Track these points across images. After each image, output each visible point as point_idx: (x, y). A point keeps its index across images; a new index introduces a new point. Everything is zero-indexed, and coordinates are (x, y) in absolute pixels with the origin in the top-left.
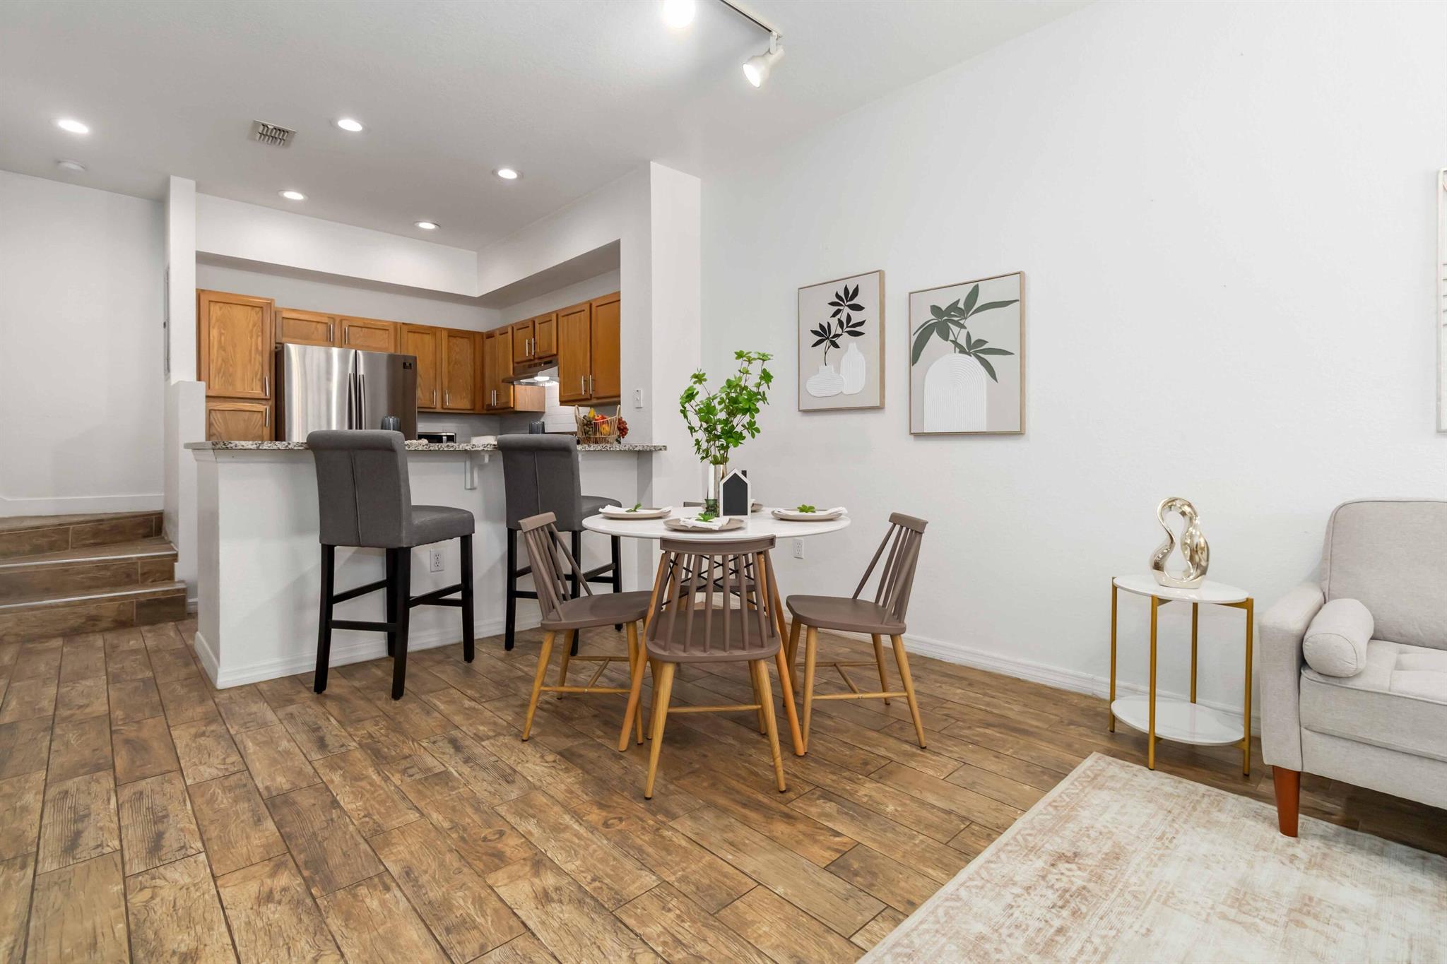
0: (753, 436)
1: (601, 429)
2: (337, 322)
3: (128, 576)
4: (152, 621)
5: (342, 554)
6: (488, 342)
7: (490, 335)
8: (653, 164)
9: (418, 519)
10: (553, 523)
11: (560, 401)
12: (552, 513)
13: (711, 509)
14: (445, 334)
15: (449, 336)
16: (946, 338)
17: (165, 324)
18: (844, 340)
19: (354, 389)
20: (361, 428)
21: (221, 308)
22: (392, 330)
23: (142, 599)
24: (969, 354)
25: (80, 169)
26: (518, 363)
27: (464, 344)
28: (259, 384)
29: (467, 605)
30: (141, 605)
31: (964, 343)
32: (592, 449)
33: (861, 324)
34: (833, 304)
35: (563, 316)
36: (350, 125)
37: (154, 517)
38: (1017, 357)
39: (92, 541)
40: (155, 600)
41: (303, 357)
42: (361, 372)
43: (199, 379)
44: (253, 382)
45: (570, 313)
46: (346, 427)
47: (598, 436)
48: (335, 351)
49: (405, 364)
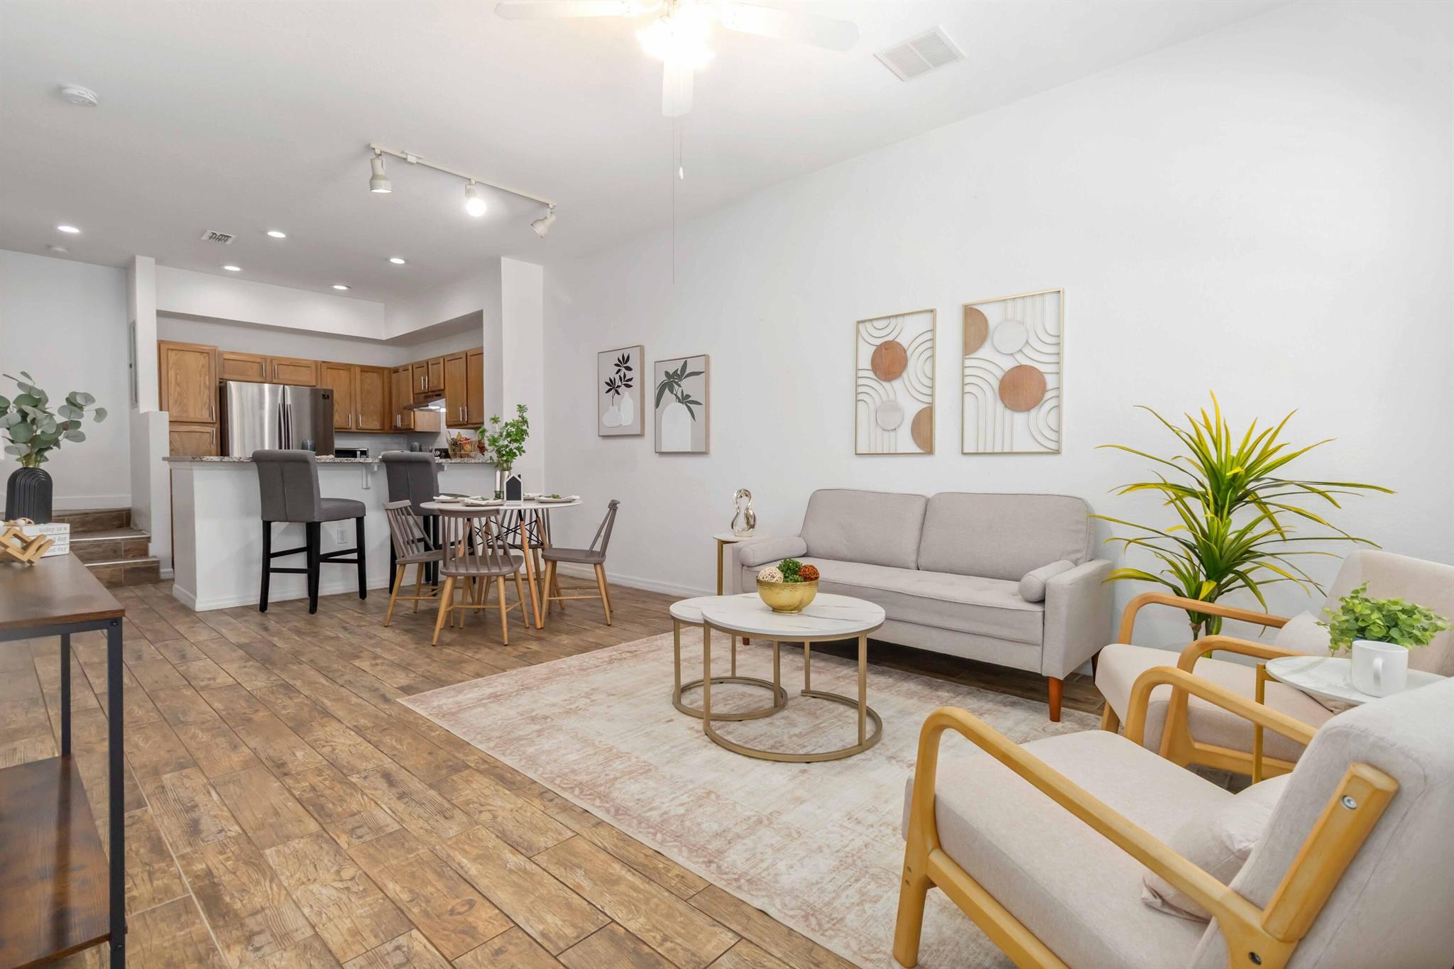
0: (521, 455)
1: (465, 448)
2: (268, 361)
3: (115, 552)
4: (136, 583)
5: (276, 527)
6: (394, 375)
7: (396, 371)
8: (502, 258)
9: (325, 506)
10: (410, 506)
11: (447, 425)
12: (408, 501)
13: (498, 496)
14: (358, 370)
15: (361, 371)
16: (672, 393)
17: (131, 366)
18: (622, 389)
19: (283, 416)
20: (289, 448)
21: (176, 355)
22: (313, 368)
23: (128, 567)
24: (682, 403)
25: (66, 251)
26: (417, 394)
27: (374, 377)
28: (207, 412)
29: (361, 562)
30: (127, 571)
31: (680, 396)
32: (453, 461)
33: (630, 380)
34: (617, 365)
35: (449, 361)
36: (276, 234)
37: (124, 512)
38: (703, 406)
39: (80, 529)
40: (137, 568)
41: (240, 390)
42: (289, 401)
43: (161, 409)
44: (202, 408)
45: (454, 358)
46: (277, 448)
47: (463, 452)
48: (267, 387)
49: (324, 395)
